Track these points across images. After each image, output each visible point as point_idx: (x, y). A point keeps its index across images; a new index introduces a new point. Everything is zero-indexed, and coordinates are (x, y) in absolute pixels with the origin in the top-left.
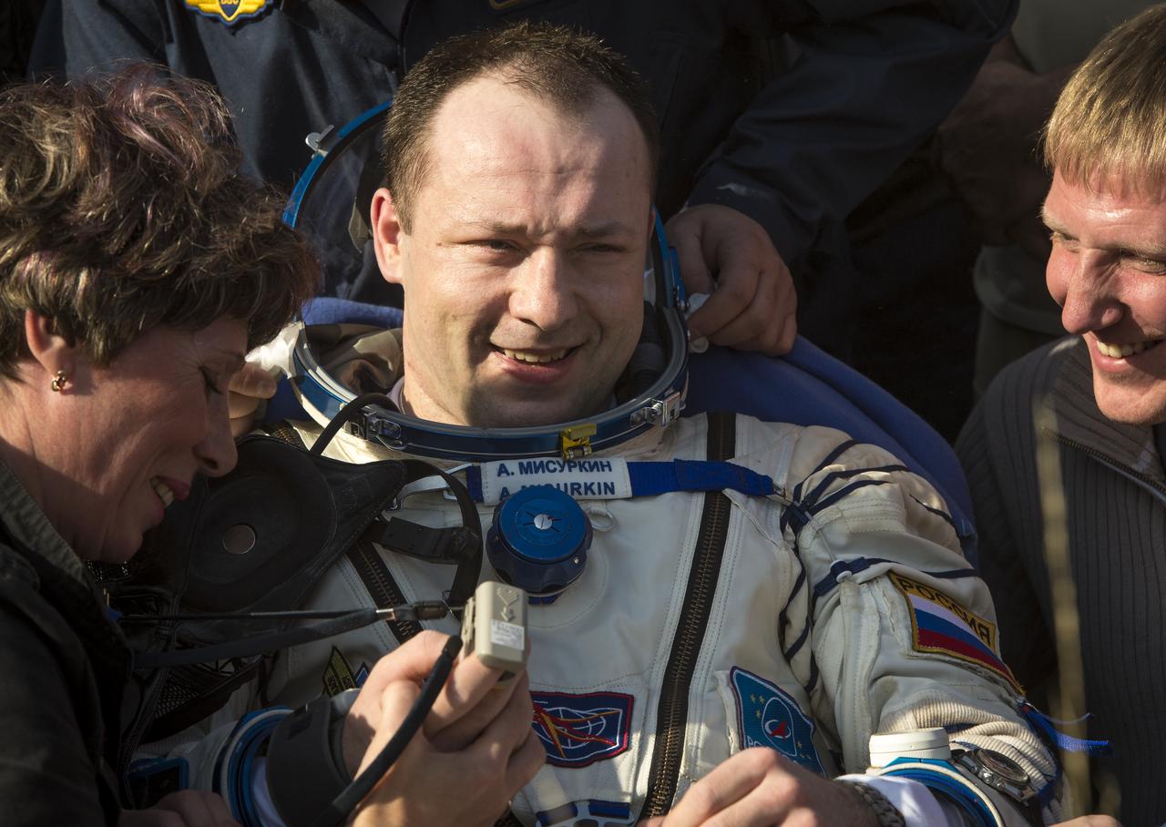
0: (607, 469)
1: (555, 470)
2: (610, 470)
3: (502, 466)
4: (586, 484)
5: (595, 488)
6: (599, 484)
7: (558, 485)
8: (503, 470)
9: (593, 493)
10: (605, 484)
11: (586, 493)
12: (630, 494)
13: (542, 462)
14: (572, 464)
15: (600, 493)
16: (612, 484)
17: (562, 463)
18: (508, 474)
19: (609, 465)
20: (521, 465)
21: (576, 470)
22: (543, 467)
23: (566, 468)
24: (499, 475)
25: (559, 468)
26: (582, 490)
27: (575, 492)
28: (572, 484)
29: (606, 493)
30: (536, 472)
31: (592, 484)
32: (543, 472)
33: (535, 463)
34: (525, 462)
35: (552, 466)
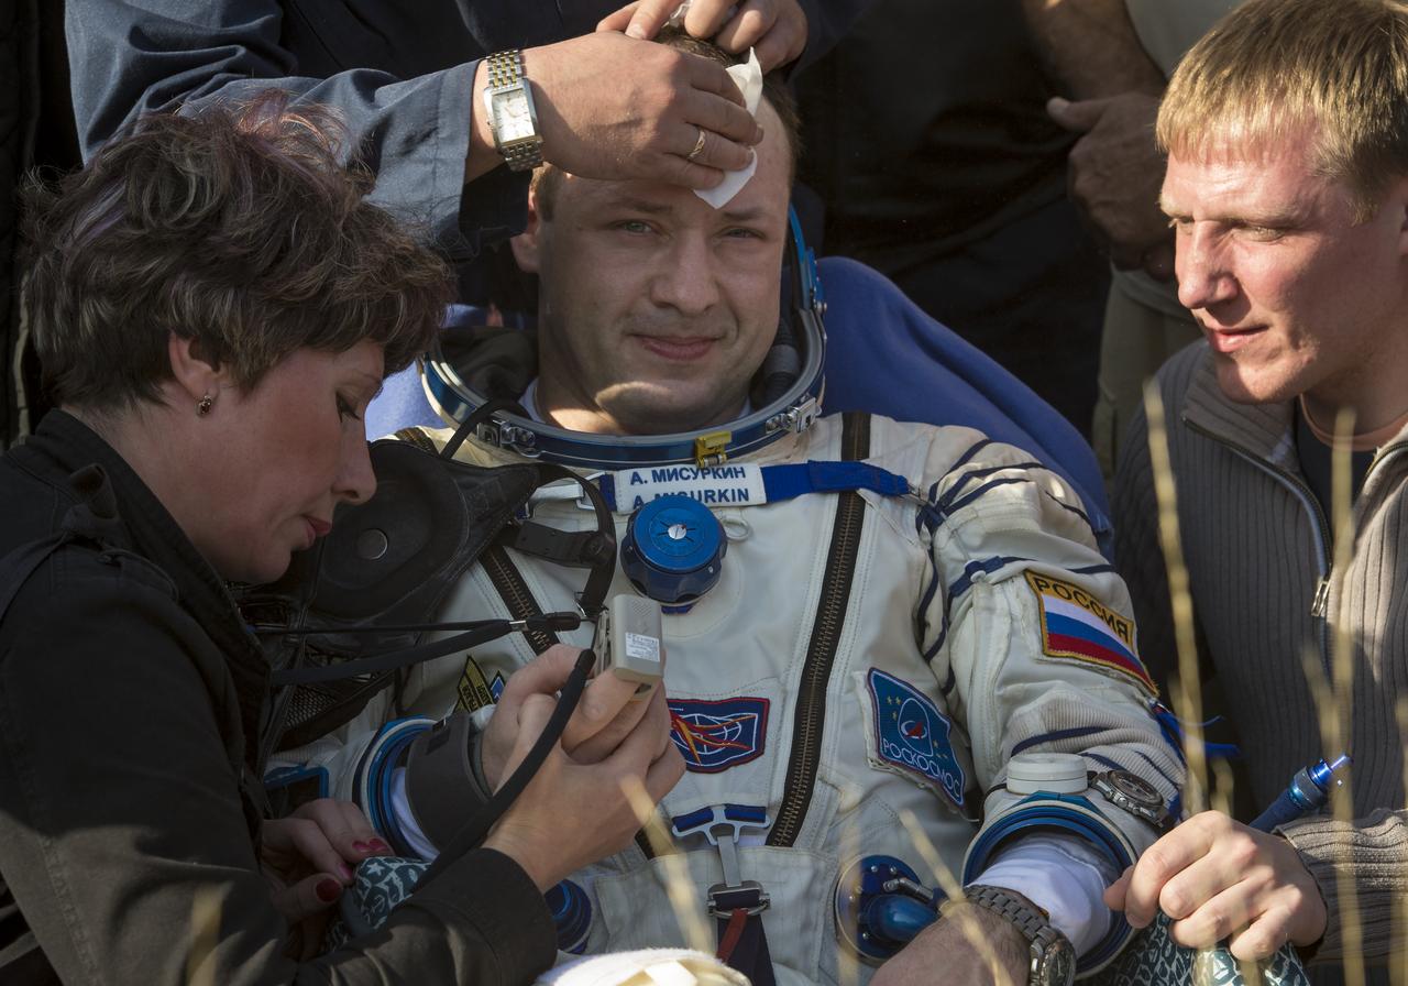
0: (740, 475)
1: (689, 477)
2: (744, 476)
3: (635, 474)
4: (720, 491)
5: (729, 495)
6: (733, 490)
7: (692, 493)
8: (636, 479)
9: (727, 500)
10: (739, 490)
11: (720, 501)
12: (764, 500)
13: (675, 470)
14: (706, 471)
15: (734, 499)
16: (746, 490)
17: (695, 470)
18: (641, 482)
19: (742, 471)
20: (654, 472)
21: (710, 477)
22: (676, 475)
23: (700, 474)
24: (632, 483)
25: (692, 475)
26: (716, 497)
27: (709, 500)
28: (706, 492)
29: (740, 500)
30: (670, 480)
31: (726, 491)
32: (677, 479)
33: (668, 470)
34: (658, 469)
35: (685, 474)
